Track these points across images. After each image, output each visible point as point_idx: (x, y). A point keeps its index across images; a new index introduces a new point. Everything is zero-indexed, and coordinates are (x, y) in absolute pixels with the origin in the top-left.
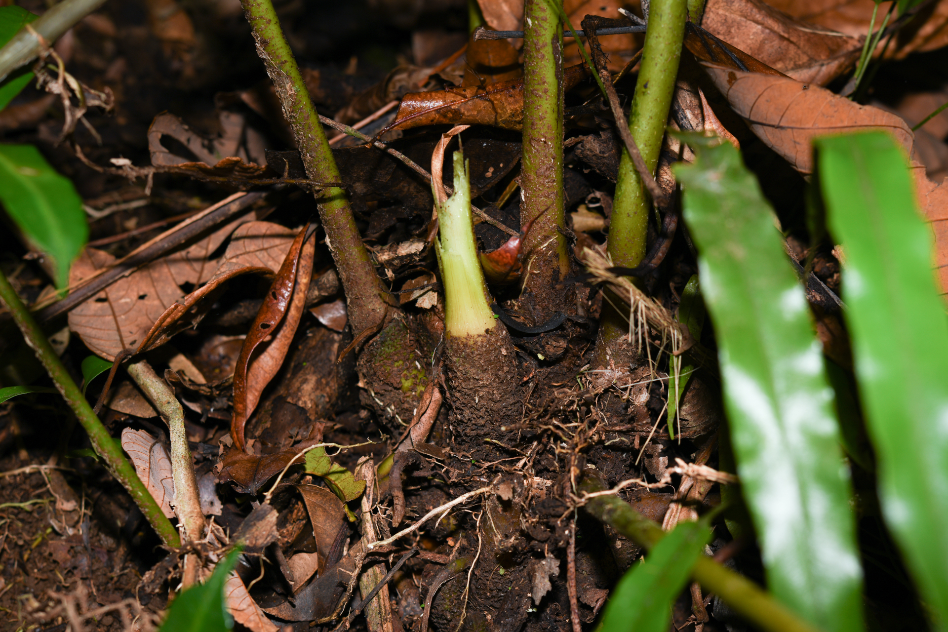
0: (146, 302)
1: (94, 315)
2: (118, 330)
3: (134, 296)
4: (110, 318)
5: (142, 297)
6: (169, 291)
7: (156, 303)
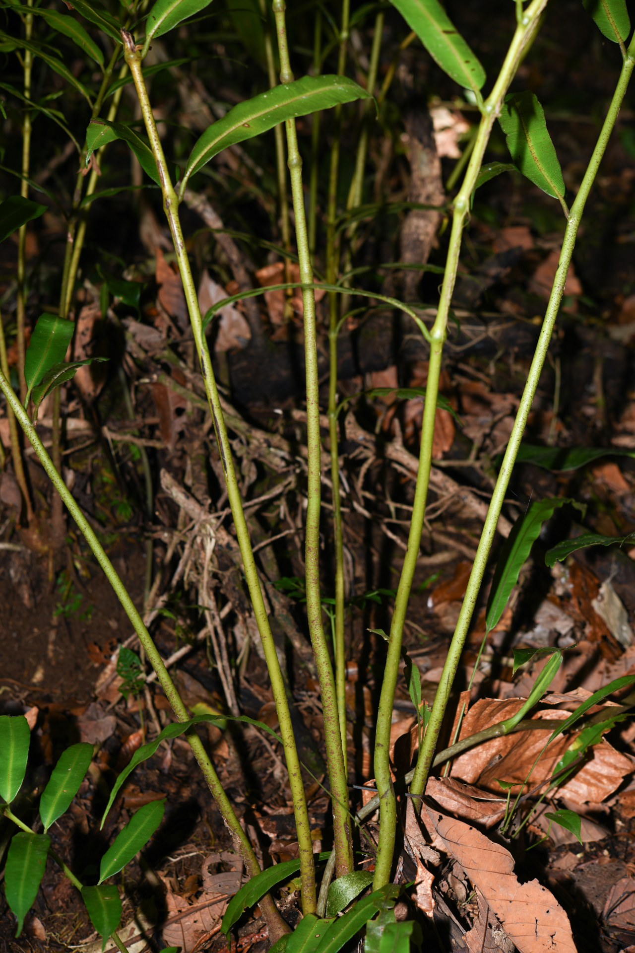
0: (197, 924)
1: (174, 931)
2: (184, 940)
3: (192, 921)
4: (180, 933)
5: (195, 922)
6: (208, 919)
7: (202, 925)
